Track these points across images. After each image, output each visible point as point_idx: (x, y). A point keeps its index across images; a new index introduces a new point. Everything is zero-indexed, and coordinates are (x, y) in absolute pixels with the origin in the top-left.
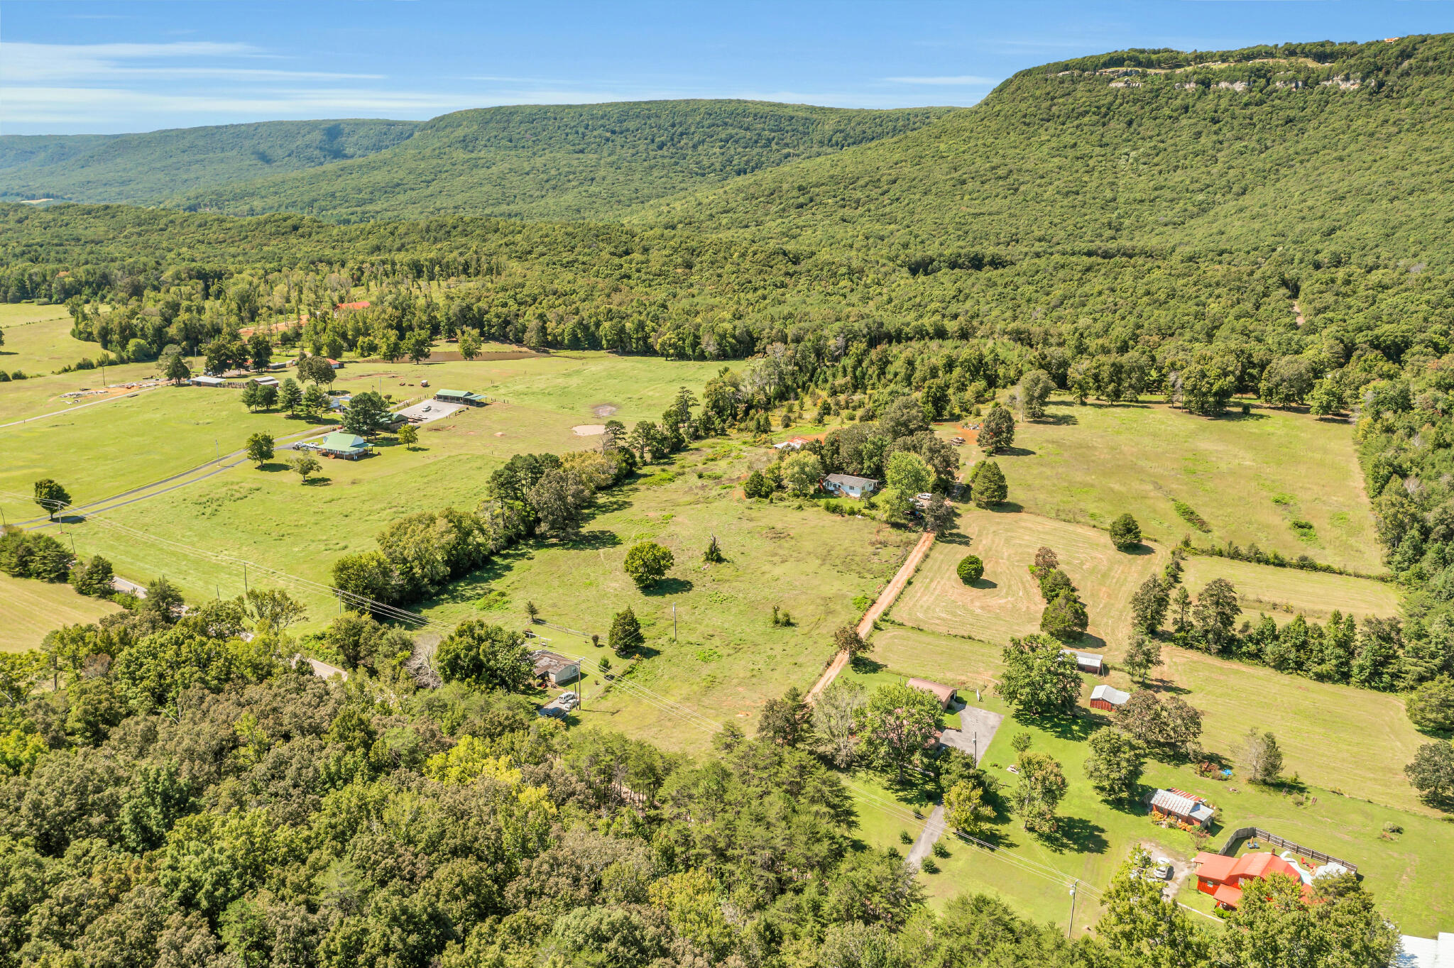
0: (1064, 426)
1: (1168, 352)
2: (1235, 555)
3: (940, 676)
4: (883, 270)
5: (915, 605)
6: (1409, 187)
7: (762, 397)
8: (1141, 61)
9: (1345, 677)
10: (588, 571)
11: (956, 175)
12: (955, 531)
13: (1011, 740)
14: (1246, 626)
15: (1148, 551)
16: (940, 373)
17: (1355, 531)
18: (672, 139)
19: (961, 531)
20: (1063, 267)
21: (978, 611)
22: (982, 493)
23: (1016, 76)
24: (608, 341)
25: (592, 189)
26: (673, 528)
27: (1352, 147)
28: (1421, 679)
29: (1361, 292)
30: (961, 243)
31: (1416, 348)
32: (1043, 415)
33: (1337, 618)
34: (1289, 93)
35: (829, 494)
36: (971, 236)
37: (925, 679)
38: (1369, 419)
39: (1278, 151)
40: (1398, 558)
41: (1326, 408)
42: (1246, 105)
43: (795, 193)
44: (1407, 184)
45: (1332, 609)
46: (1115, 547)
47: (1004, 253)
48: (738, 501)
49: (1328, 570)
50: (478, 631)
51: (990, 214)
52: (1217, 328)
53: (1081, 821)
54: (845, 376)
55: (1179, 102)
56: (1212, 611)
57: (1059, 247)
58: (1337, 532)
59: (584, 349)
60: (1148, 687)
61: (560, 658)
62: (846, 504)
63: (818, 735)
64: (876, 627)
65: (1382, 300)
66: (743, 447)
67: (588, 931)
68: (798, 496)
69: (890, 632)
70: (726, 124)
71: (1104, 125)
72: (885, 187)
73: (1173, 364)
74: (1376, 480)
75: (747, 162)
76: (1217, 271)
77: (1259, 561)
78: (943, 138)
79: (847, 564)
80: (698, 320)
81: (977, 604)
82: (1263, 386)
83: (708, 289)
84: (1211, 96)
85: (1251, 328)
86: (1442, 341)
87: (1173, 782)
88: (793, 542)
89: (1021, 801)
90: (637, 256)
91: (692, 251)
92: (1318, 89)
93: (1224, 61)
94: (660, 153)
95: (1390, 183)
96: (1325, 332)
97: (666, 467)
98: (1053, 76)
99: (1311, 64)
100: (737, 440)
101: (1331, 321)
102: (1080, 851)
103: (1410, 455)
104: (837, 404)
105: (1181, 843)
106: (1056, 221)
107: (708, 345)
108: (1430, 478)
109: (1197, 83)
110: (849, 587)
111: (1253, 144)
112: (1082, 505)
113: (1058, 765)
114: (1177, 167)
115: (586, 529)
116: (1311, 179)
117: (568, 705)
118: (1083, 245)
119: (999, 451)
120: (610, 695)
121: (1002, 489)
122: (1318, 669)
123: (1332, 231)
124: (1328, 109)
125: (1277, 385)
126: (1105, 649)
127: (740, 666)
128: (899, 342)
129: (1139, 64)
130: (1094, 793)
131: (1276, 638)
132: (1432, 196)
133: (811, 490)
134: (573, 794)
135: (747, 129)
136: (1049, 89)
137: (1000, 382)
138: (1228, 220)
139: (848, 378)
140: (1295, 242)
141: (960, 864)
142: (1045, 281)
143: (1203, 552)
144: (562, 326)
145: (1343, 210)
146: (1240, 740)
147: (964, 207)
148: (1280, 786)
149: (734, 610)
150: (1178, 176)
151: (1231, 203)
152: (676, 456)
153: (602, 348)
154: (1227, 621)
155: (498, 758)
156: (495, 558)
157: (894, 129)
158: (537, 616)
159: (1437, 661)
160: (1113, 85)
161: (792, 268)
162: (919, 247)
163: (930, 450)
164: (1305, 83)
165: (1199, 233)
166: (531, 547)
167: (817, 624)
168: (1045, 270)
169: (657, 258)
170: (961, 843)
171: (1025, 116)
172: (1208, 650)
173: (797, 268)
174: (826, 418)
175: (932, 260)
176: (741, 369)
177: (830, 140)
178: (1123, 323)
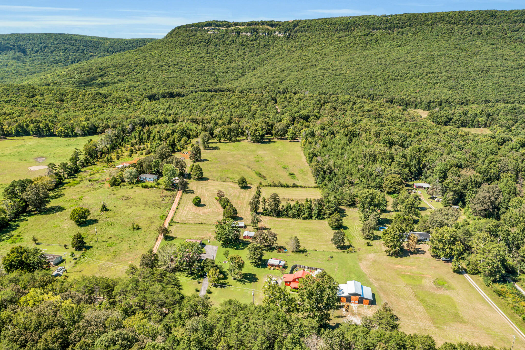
0: (216, 150)
1: (243, 123)
2: (275, 186)
3: (195, 237)
4: (139, 99)
5: (181, 216)
6: (301, 67)
7: (106, 149)
8: (217, 24)
9: (311, 217)
10: (54, 221)
11: (159, 64)
12: (188, 189)
13: (223, 253)
14: (283, 206)
15: (250, 188)
16: (170, 136)
17: (306, 174)
18: (41, 49)
19: (190, 189)
20: (203, 96)
21: (202, 214)
22: (195, 175)
23: (176, 28)
24: (33, 132)
25: (7, 69)
26: (84, 201)
27: (284, 55)
28: (330, 214)
29: (294, 101)
30: (165, 88)
31: (312, 118)
32: (209, 147)
33: (307, 200)
34: (264, 37)
35: (142, 181)
36: (168, 85)
37: (191, 239)
38: (305, 140)
39: (263, 55)
40: (318, 180)
41: (292, 138)
42: (252, 40)
43: (98, 71)
44: (301, 66)
45: (305, 198)
46: (239, 188)
47: (181, 91)
48: (108, 188)
49: (301, 187)
50: (20, 250)
51: (173, 78)
52: (255, 114)
53: (249, 273)
54: (135, 139)
55: (231, 39)
56: (273, 203)
57: (199, 89)
58: (301, 175)
59: (22, 136)
60: (259, 229)
61: (53, 256)
62: (149, 185)
63: (160, 263)
64: (170, 225)
65: (301, 103)
66: (104, 168)
67: (109, 340)
68: (130, 184)
69: (175, 226)
70: (64, 43)
71: (208, 46)
72: (134, 68)
73: (247, 127)
74: (309, 158)
75: (75, 58)
76: (252, 96)
77: (282, 187)
78: (152, 50)
79: (154, 205)
80: (72, 122)
81: (201, 212)
82: (273, 132)
83: (72, 109)
84: (240, 37)
85: (265, 114)
86: (318, 115)
87: (272, 256)
88: (133, 200)
89: (231, 271)
90: (38, 97)
91: (63, 94)
92: (272, 36)
93: (243, 26)
94: (36, 54)
95: (296, 66)
96: (286, 114)
97: (74, 179)
98: (188, 29)
99: (269, 28)
100: (100, 166)
101: (288, 110)
102: (251, 282)
103: (317, 150)
104: (135, 149)
105: (278, 273)
106: (196, 79)
107: (78, 131)
108: (323, 156)
109: (236, 32)
110: (157, 213)
111: (255, 53)
112: (227, 176)
113: (241, 257)
114: (233, 61)
115: (48, 206)
116: (274, 64)
117: (61, 272)
118: (207, 88)
119: (197, 160)
120: (77, 265)
121: (202, 173)
122: (303, 216)
123: (282, 81)
124: (276, 42)
125: (278, 132)
126: (243, 220)
127: (125, 246)
128: (152, 125)
129: (217, 26)
130: (250, 264)
131: (291, 209)
132: (308, 70)
133: (135, 181)
134: (81, 299)
135: (73, 45)
136: (188, 33)
137: (191, 137)
138: (251, 78)
139: (137, 140)
140: (272, 85)
141: (216, 294)
142: (199, 101)
143: (266, 186)
144: (11, 127)
145: (284, 75)
146: (288, 240)
147: (163, 75)
148: (301, 252)
149: (117, 227)
150: (233, 64)
151: (251, 73)
152: (78, 174)
153: (30, 135)
154: (277, 206)
155: (47, 294)
156: (10, 223)
157: (132, 46)
158: (38, 242)
159: (333, 209)
160: (209, 32)
161: (104, 100)
162: (150, 90)
163: (176, 162)
164: (268, 34)
165: (243, 83)
166: (25, 216)
167: (149, 227)
168: (198, 97)
169: (47, 98)
170: (214, 288)
171: (181, 43)
172: (273, 215)
173: (107, 100)
174: (132, 155)
175: (156, 95)
176: (96, 139)
177: (108, 50)
178: (226, 114)
